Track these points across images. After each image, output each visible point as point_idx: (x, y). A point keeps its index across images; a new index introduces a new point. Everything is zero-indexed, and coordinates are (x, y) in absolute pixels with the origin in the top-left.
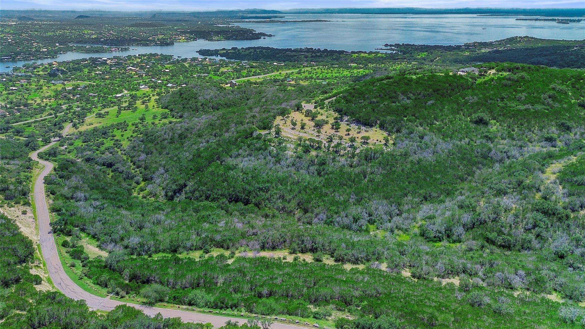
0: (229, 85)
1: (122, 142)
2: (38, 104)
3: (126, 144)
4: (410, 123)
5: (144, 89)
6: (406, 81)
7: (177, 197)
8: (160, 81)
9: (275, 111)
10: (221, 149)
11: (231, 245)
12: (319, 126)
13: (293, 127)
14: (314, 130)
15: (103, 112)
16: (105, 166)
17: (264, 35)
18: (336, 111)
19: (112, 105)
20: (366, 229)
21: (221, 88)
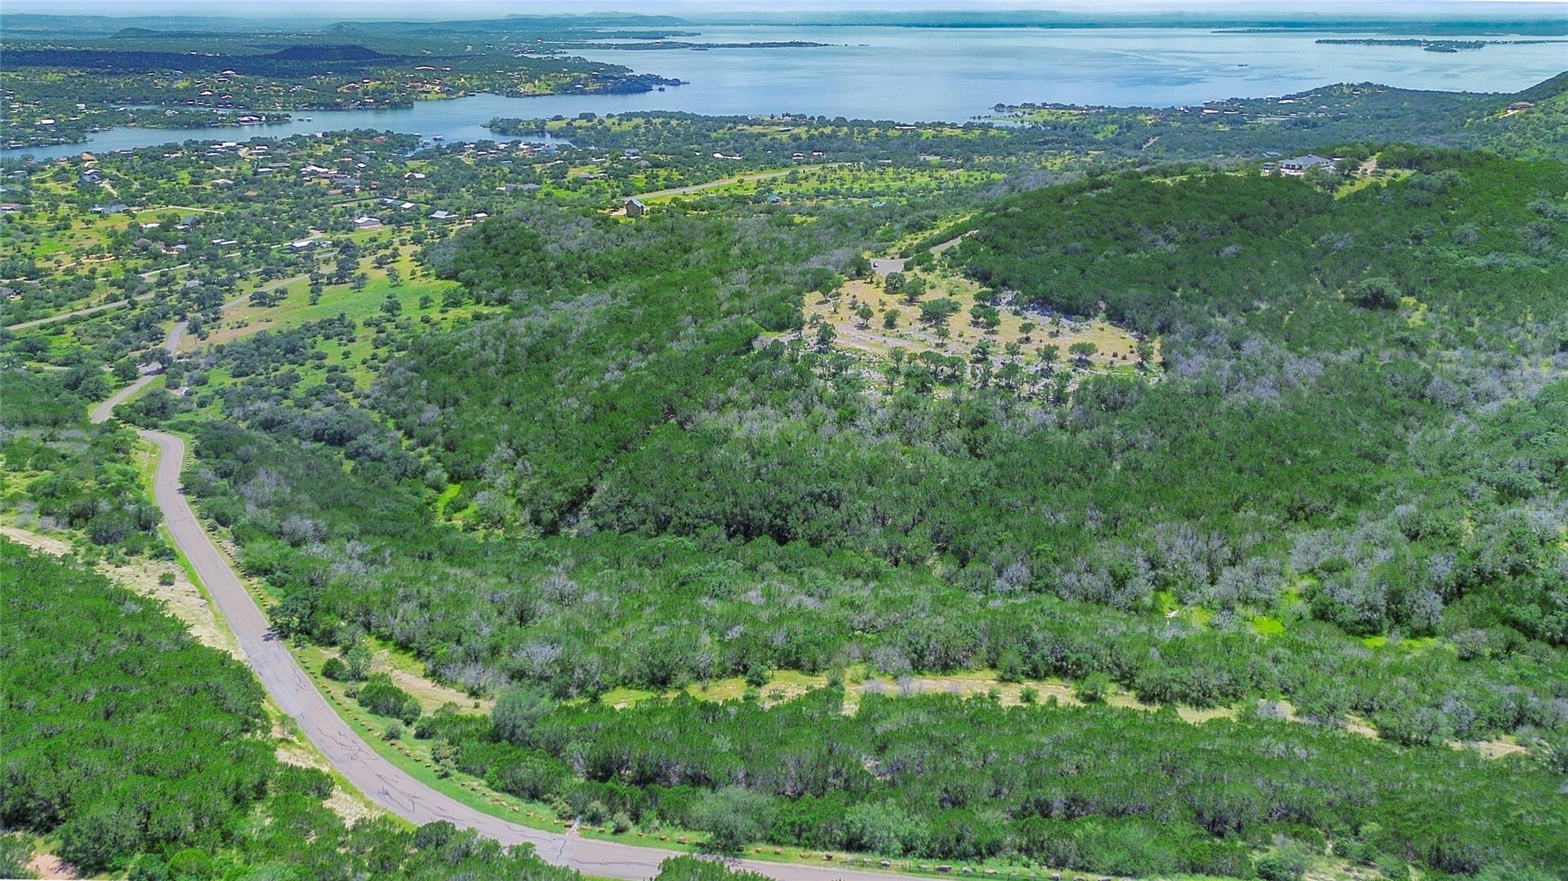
0: (623, 211)
1: (350, 374)
2: (68, 271)
3: (364, 380)
4: (1195, 307)
5: (367, 228)
6: (1151, 193)
7: (570, 525)
8: (407, 205)
9: (796, 278)
10: (672, 387)
11: (821, 658)
12: (935, 316)
13: (861, 321)
14: (924, 329)
15: (270, 287)
16: (320, 440)
17: (658, 80)
18: (974, 275)
19: (290, 270)
20: (1154, 606)
21: (605, 219)
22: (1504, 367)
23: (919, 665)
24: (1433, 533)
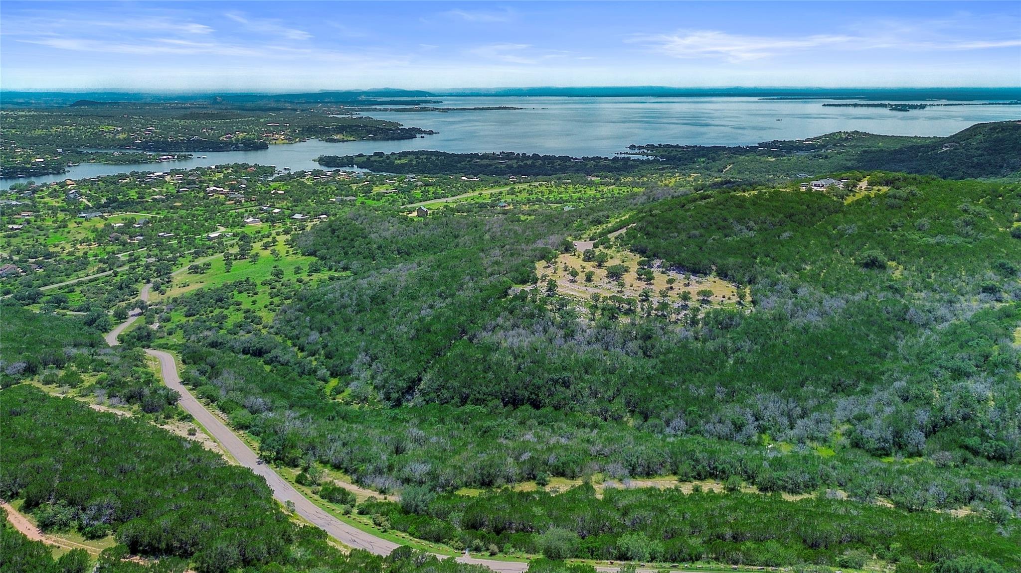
0: (415, 214)
1: (258, 314)
2: (70, 254)
3: (268, 317)
4: (768, 268)
5: (253, 225)
6: (737, 201)
7: (408, 401)
8: (277, 211)
9: (530, 253)
10: (463, 318)
11: (577, 470)
12: (615, 274)
13: (571, 278)
14: (609, 282)
15: (200, 261)
16: (247, 354)
17: (419, 131)
18: (636, 251)
19: (210, 251)
20: (759, 442)
21: (405, 218)
22: (950, 302)
23: (633, 474)
24: (917, 397)
